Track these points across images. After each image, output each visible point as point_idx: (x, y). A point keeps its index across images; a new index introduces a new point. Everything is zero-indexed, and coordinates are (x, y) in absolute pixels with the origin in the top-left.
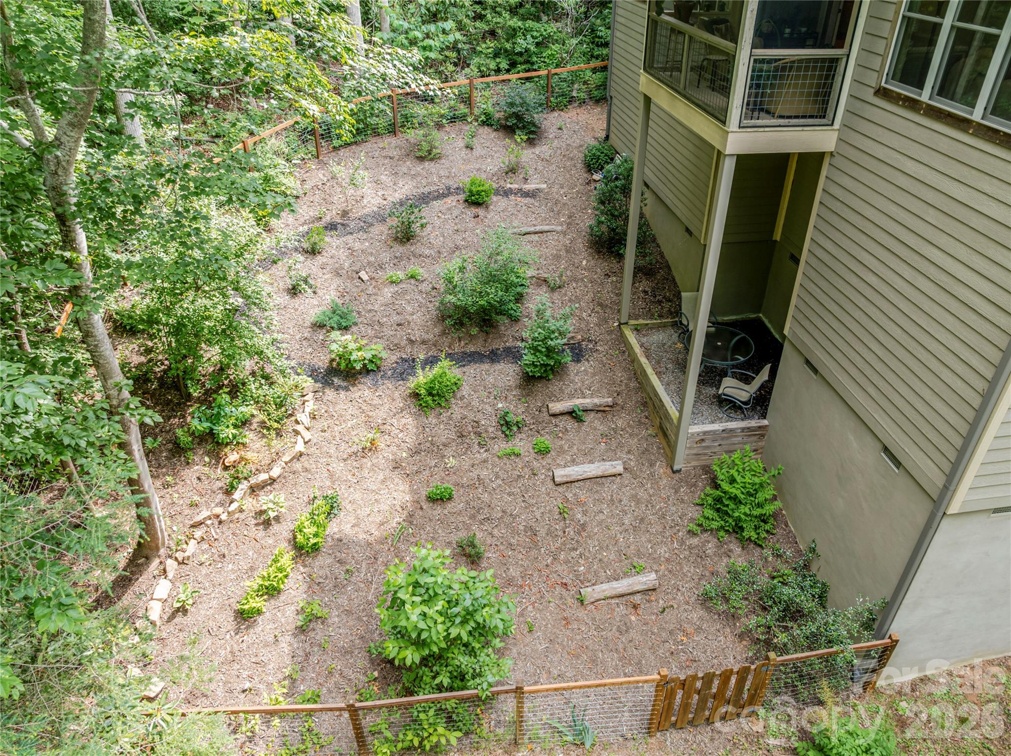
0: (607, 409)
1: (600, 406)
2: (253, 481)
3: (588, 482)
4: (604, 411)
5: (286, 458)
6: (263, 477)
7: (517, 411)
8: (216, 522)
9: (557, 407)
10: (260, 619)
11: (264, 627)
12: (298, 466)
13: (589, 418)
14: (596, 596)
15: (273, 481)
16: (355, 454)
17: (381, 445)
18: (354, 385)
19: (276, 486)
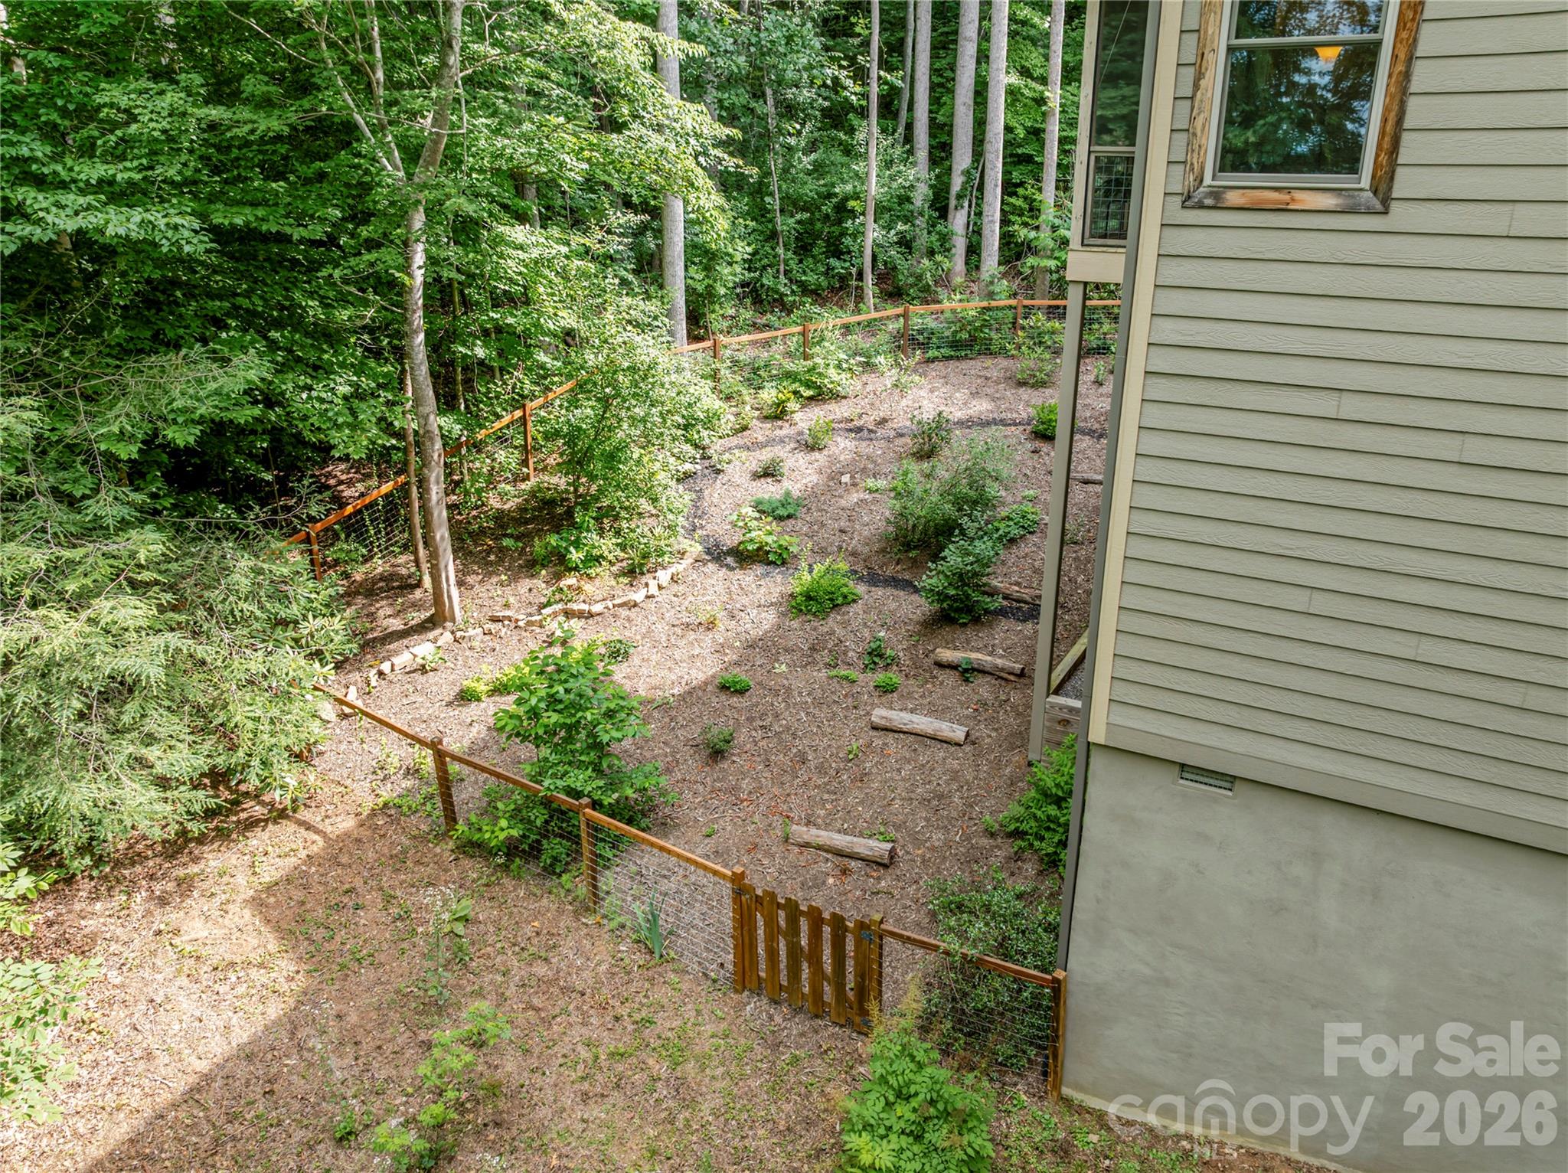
0: (1012, 678)
1: (1002, 670)
2: (570, 606)
3: (912, 738)
4: (1006, 680)
5: (617, 601)
6: (585, 607)
7: (897, 647)
8: (513, 625)
9: (947, 655)
10: (473, 705)
11: (473, 710)
12: (624, 612)
13: (980, 680)
14: (807, 838)
15: (591, 615)
16: (688, 625)
17: (721, 627)
18: (741, 568)
19: (590, 621)
